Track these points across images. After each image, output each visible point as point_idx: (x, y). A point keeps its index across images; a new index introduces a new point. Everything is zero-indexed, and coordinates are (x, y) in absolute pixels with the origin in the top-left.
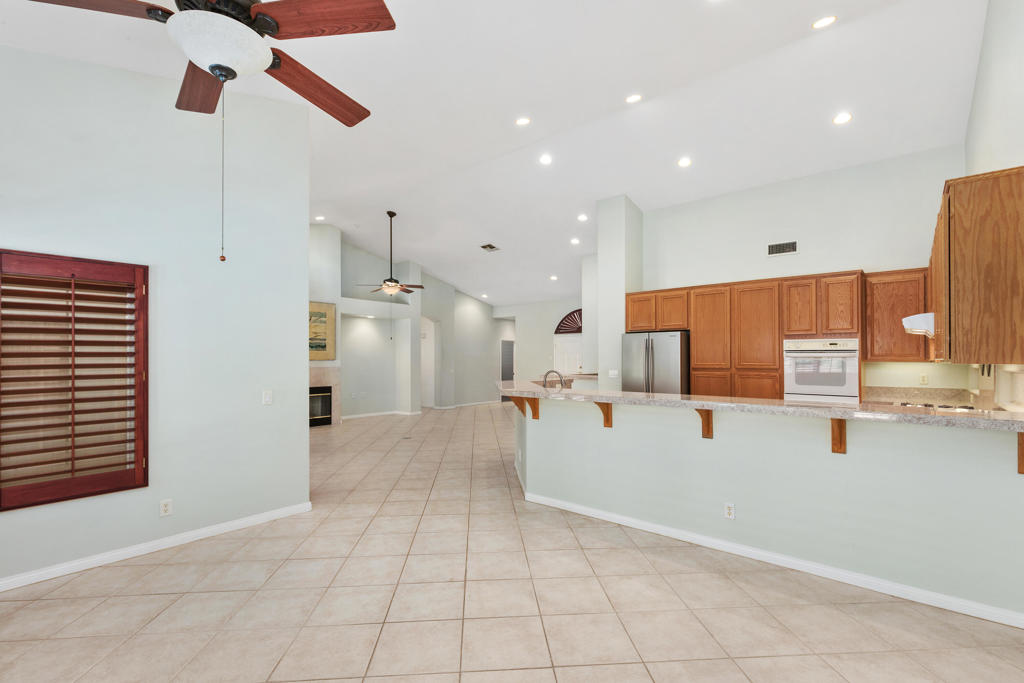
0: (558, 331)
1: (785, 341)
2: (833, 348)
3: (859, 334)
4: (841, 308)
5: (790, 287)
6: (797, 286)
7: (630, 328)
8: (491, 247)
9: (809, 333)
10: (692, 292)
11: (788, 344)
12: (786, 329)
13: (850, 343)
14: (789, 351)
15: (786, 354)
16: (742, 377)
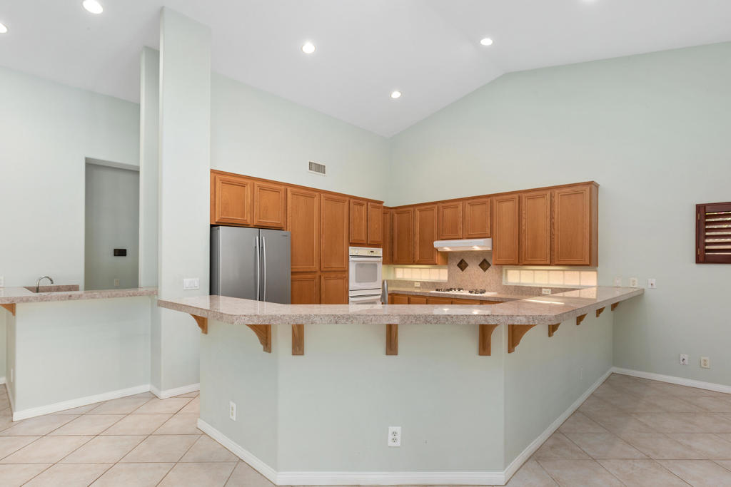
2: (372, 254)
3: (383, 246)
4: (376, 226)
5: (354, 204)
6: (357, 204)
7: (217, 220)
9: (363, 242)
12: (351, 237)
13: (379, 252)
14: (353, 256)
15: (351, 259)
16: (326, 279)
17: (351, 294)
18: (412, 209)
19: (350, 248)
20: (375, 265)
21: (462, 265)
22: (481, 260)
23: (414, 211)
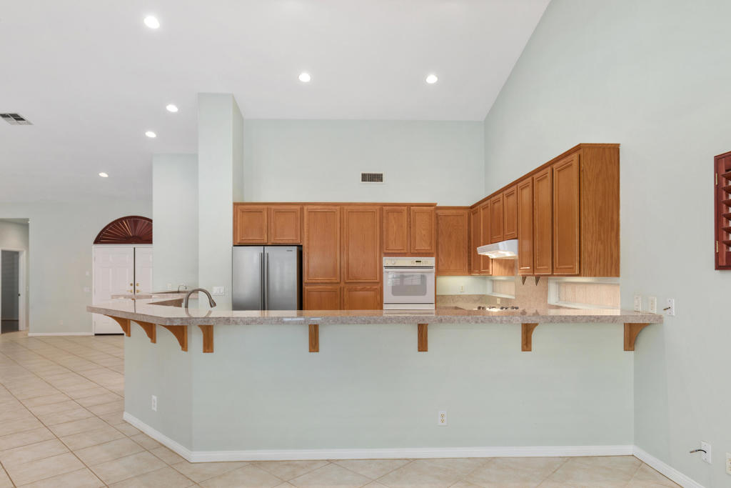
0: (99, 240)
1: (384, 258)
2: (418, 264)
3: (435, 254)
4: (424, 232)
5: (388, 212)
6: (393, 211)
7: (238, 241)
8: (17, 118)
9: (402, 252)
10: (305, 208)
11: (387, 261)
12: (385, 247)
13: (430, 261)
14: (388, 267)
15: (384, 270)
16: (350, 290)
20: (423, 277)
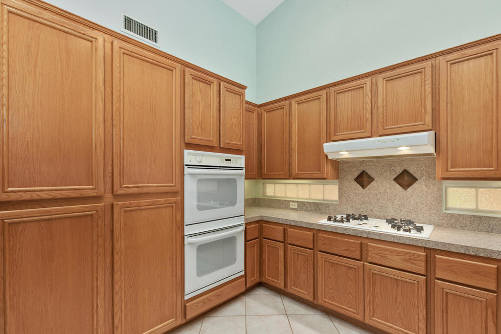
4: (234, 121)
6: (199, 80)
13: (240, 161)
14: (191, 166)
16: (126, 209)
17: (188, 231)
18: (287, 102)
19: (186, 151)
20: (232, 182)
21: (363, 179)
22: (399, 171)
23: (290, 105)
